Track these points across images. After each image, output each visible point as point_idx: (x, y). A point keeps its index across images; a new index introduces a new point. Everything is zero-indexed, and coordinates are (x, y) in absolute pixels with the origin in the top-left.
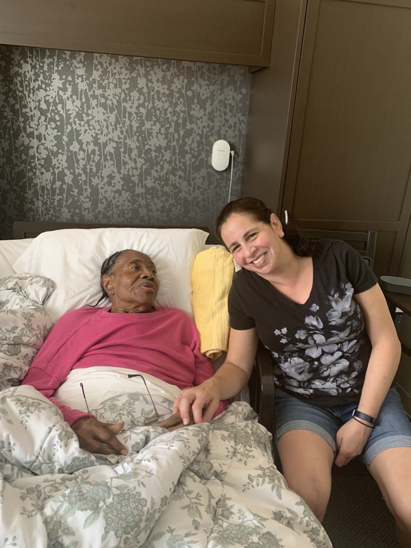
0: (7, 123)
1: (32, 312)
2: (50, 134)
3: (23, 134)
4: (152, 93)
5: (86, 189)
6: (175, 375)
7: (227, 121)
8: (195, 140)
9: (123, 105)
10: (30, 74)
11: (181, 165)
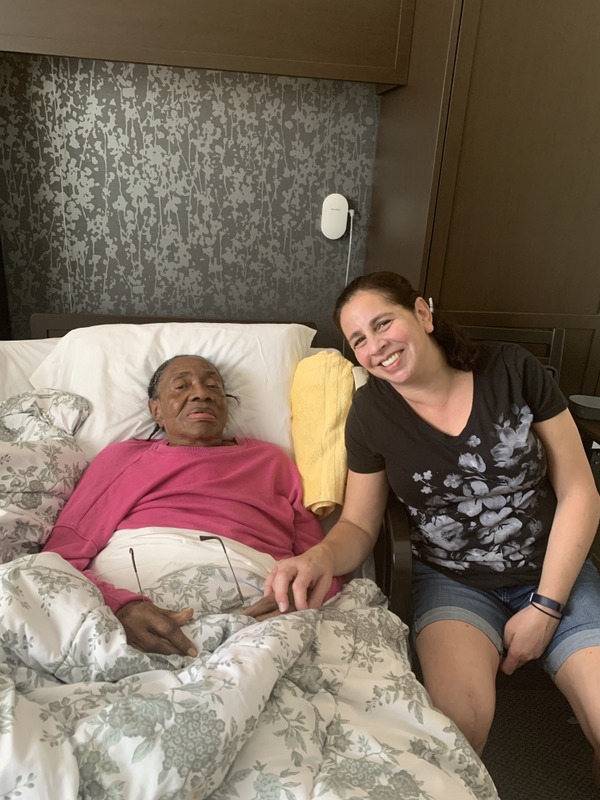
0: (21, 168)
1: (57, 446)
2: (85, 185)
3: (45, 185)
4: (234, 125)
5: (137, 266)
6: (268, 537)
7: (344, 165)
8: (297, 194)
9: (190, 141)
10: (55, 97)
11: (275, 230)
